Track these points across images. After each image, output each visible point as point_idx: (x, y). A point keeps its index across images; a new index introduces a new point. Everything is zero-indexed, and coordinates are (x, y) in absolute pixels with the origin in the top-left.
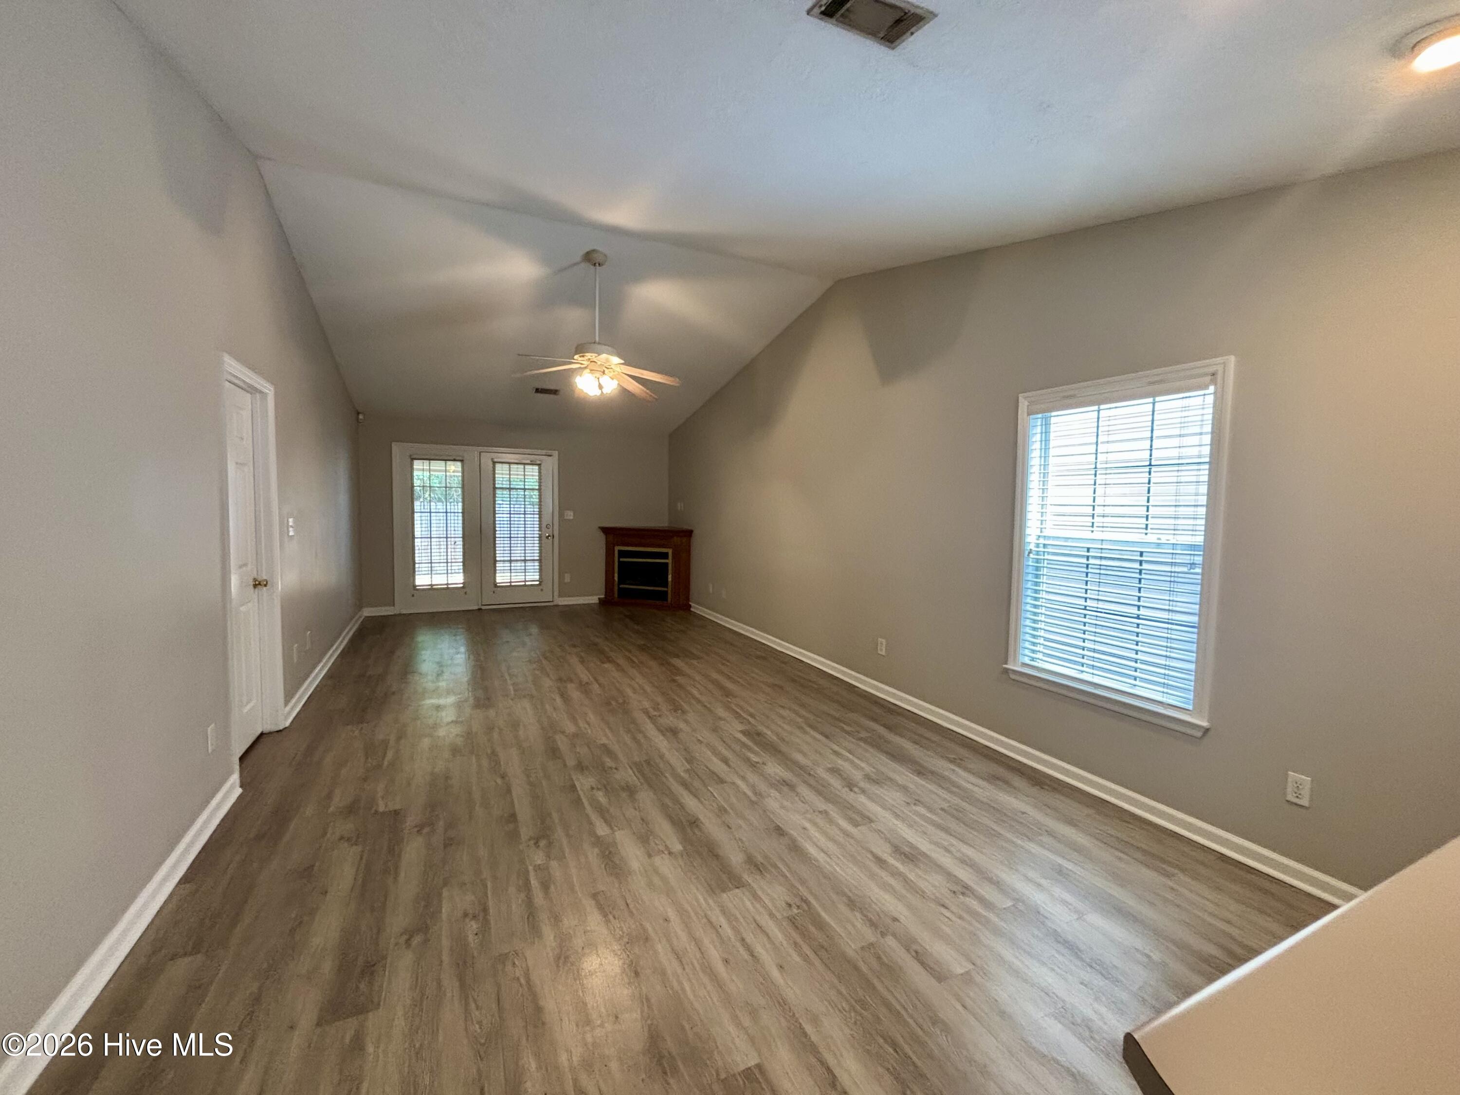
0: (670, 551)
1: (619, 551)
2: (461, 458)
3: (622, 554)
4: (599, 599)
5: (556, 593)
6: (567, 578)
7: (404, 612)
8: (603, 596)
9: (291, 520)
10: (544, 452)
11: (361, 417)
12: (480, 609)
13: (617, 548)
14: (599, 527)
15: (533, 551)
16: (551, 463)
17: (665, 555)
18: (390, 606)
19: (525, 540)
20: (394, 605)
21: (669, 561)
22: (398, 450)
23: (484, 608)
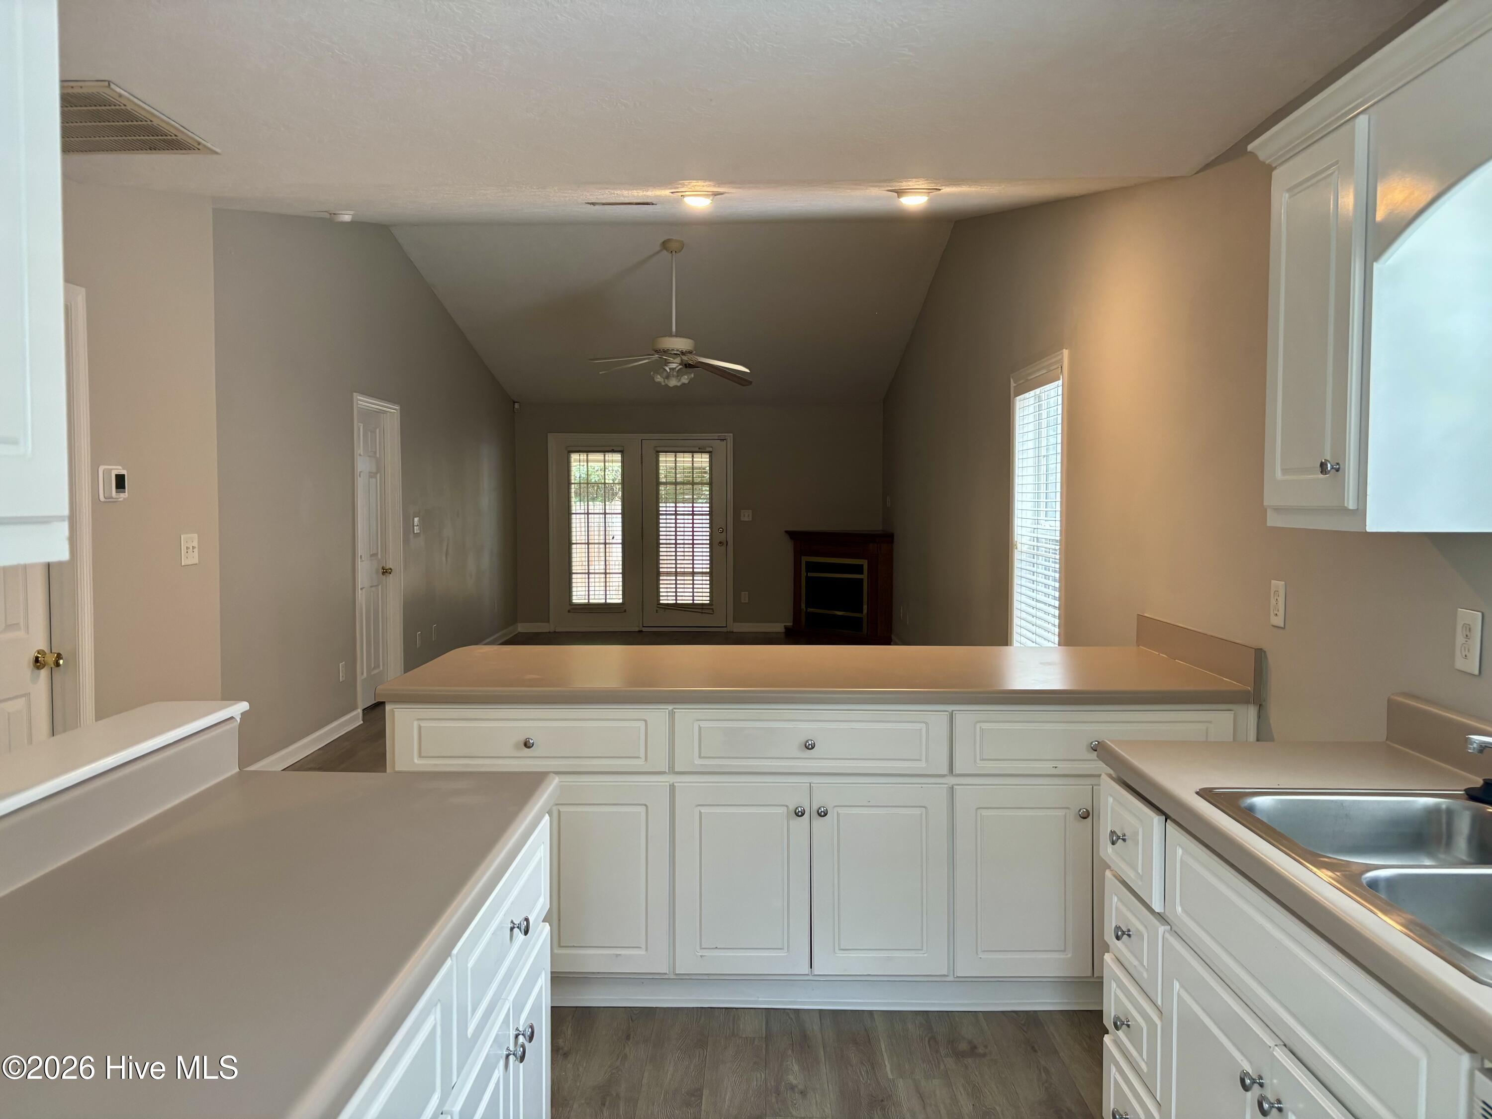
0: (865, 563)
1: (807, 563)
2: (620, 449)
3: (811, 567)
4: (786, 627)
5: (731, 618)
6: (745, 597)
7: (559, 630)
8: (790, 624)
9: (416, 519)
10: (715, 436)
11: (517, 406)
12: (641, 631)
13: (804, 559)
14: (786, 532)
15: (703, 562)
16: (725, 448)
17: (858, 569)
18: (547, 622)
19: (693, 548)
20: (548, 622)
21: (864, 576)
22: (554, 441)
23: (644, 629)
